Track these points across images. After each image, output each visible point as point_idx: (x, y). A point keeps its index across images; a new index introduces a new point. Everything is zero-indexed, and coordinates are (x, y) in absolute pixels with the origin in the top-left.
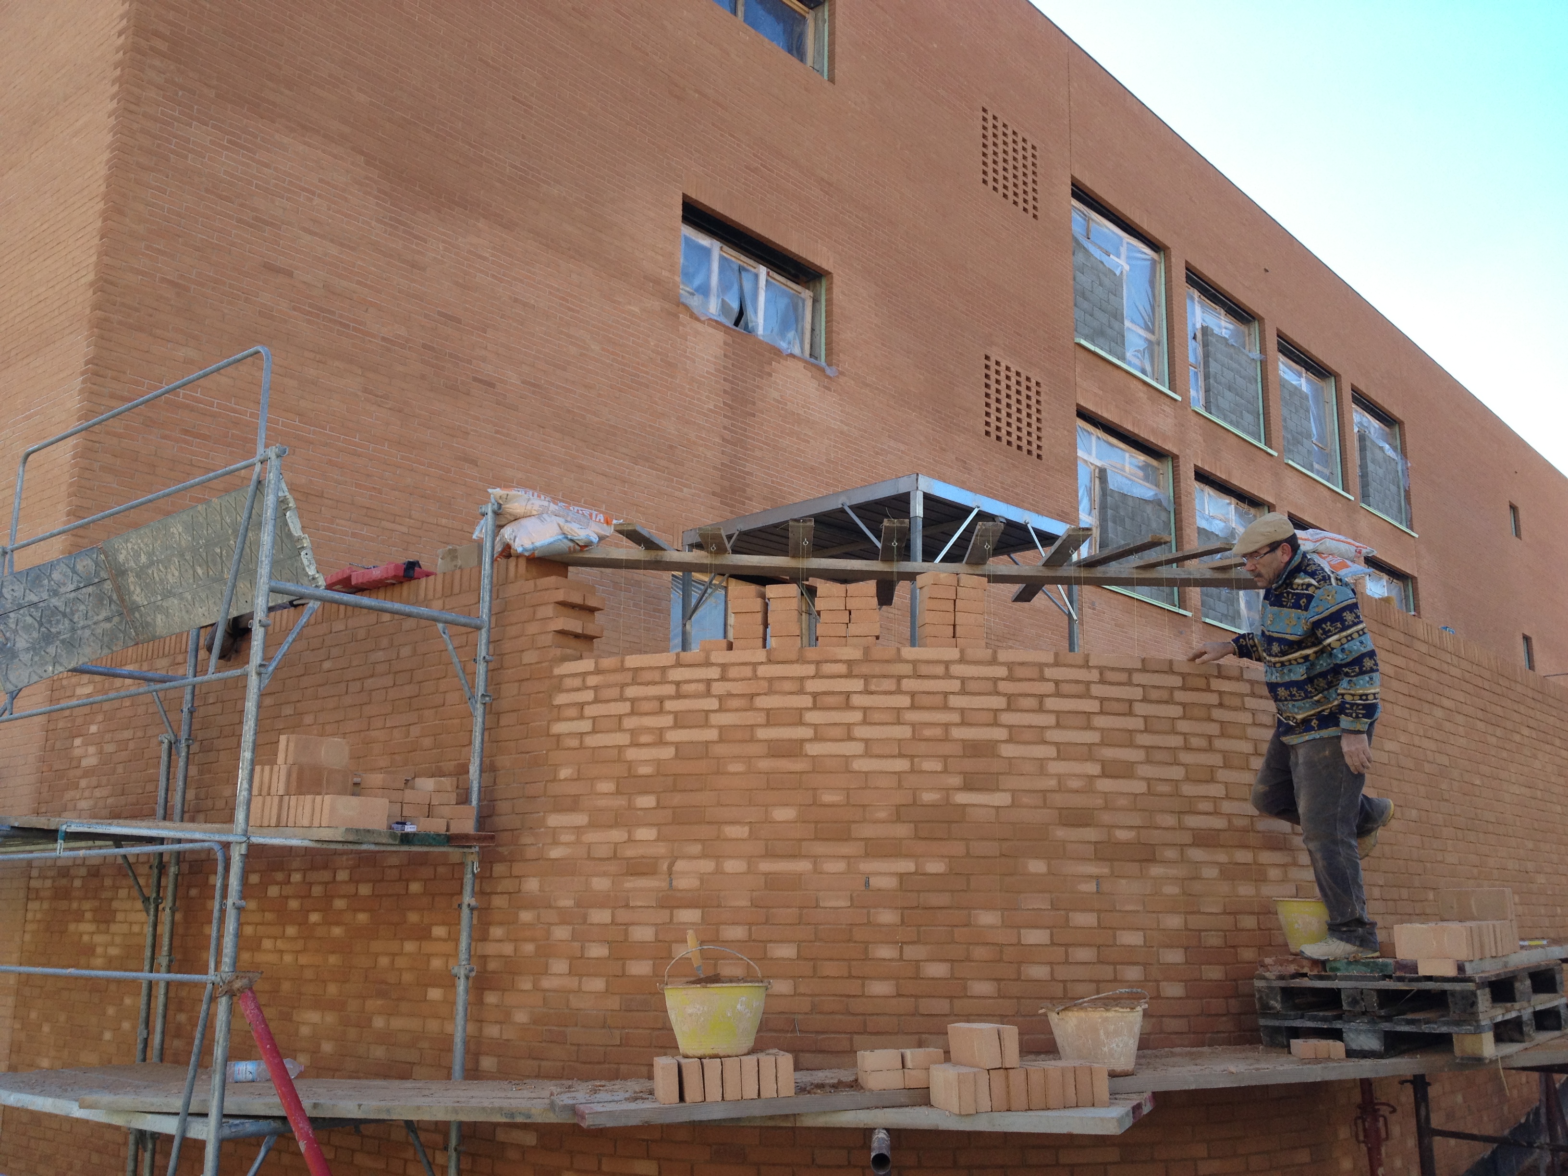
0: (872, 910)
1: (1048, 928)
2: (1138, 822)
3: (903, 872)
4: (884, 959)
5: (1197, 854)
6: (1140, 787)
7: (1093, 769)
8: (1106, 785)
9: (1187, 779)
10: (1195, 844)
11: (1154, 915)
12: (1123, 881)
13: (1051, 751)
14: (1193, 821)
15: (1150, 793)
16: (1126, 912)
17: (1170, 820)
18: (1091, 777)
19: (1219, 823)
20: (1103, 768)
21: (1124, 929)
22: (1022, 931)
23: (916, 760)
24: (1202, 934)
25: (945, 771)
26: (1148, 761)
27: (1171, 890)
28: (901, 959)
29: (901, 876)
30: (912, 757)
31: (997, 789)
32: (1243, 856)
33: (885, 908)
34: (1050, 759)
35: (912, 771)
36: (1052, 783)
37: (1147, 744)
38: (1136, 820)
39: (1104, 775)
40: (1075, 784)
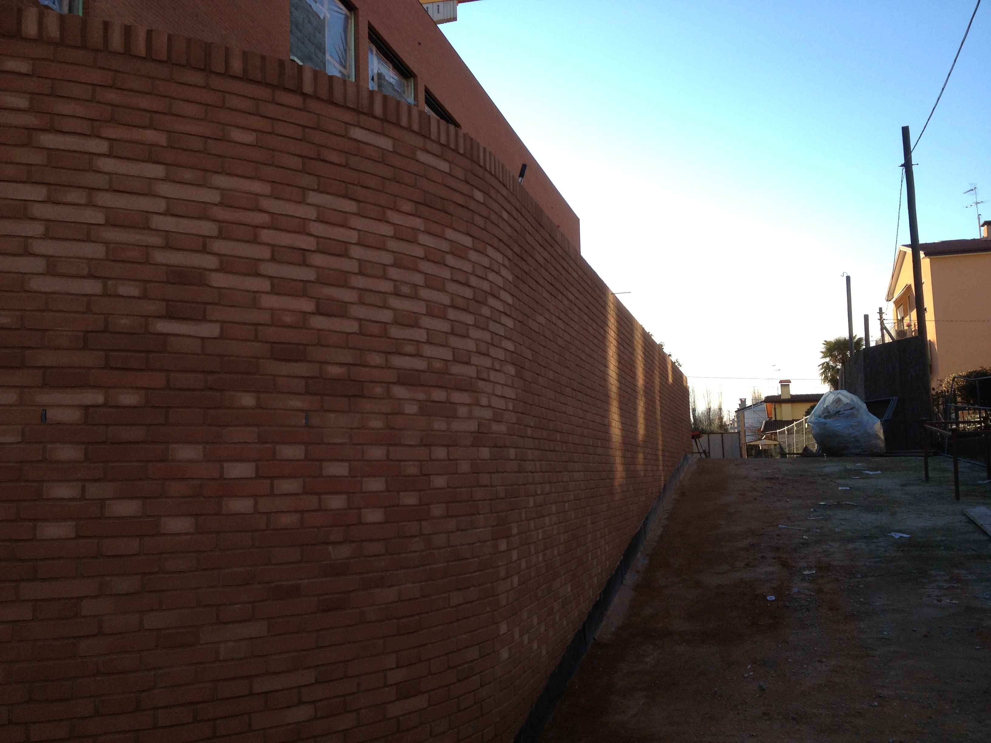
0: (49, 446)
1: (254, 461)
2: (349, 360)
3: (89, 403)
4: (62, 499)
5: (400, 392)
6: (352, 326)
7: (308, 306)
8: (318, 322)
9: (396, 323)
10: (399, 383)
11: (359, 447)
12: (332, 416)
13: (265, 285)
14: (398, 361)
15: (361, 333)
16: (334, 444)
17: (377, 359)
18: (305, 313)
19: (420, 364)
20: (317, 306)
21: (330, 460)
22: (225, 465)
23: (110, 282)
24: (402, 463)
25: (144, 296)
26: (361, 303)
27: (376, 423)
28: (83, 498)
29: (86, 408)
30: (105, 279)
31: (204, 319)
32: (439, 395)
33: (65, 443)
34: (263, 292)
35: (105, 294)
36: (265, 317)
37: (361, 286)
38: (347, 357)
39: (319, 312)
40: (288, 319)
